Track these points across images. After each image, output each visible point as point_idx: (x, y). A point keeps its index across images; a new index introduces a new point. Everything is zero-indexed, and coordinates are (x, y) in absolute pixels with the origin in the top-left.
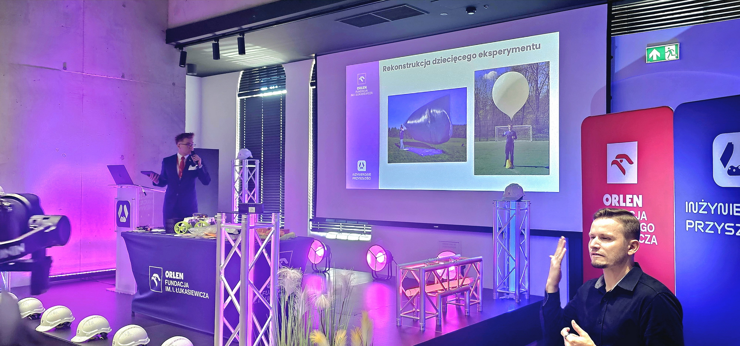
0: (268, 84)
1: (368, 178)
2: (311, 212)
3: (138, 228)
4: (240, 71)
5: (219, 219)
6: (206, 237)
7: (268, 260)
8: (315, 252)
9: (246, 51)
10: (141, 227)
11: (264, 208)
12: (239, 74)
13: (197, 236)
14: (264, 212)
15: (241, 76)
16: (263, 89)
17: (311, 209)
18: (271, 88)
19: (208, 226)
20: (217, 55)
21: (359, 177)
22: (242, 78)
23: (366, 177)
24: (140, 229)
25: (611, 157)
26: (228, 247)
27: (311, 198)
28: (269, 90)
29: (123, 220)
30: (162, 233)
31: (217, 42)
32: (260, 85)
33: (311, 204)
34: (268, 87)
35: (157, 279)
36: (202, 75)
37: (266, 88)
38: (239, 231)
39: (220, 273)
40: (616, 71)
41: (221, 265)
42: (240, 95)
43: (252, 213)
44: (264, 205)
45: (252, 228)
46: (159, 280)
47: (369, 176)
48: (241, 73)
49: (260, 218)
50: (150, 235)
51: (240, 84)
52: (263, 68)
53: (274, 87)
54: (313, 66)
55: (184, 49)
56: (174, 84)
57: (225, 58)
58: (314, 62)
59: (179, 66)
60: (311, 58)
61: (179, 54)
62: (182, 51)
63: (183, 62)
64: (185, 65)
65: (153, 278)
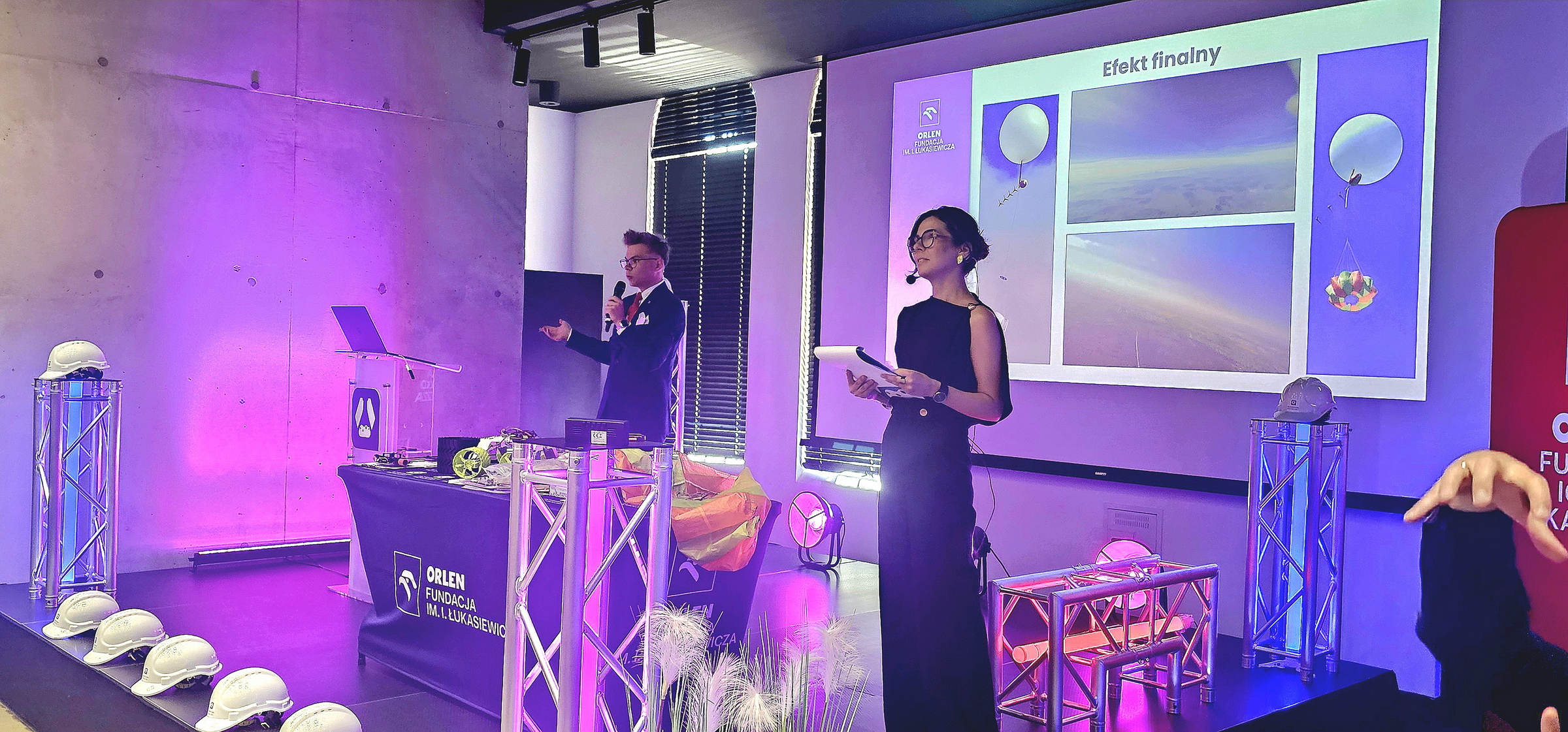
0: (718, 127)
2: (804, 424)
4: (655, 97)
8: (807, 520)
12: (654, 105)
15: (657, 110)
16: (707, 139)
17: (805, 418)
18: (724, 136)
20: (592, 57)
22: (660, 115)
27: (806, 392)
28: (720, 141)
29: (365, 432)
30: (429, 472)
31: (593, 27)
32: (702, 129)
33: (805, 405)
34: (718, 135)
35: (410, 584)
36: (575, 106)
37: (714, 138)
39: (517, 599)
42: (655, 154)
46: (415, 587)
48: (660, 102)
51: (657, 127)
52: (708, 90)
53: (730, 135)
54: (818, 83)
55: (525, 45)
56: (501, 124)
57: (612, 68)
58: (820, 77)
59: (514, 82)
60: (814, 66)
61: (512, 56)
62: (519, 48)
63: (521, 73)
64: (525, 82)
65: (401, 580)
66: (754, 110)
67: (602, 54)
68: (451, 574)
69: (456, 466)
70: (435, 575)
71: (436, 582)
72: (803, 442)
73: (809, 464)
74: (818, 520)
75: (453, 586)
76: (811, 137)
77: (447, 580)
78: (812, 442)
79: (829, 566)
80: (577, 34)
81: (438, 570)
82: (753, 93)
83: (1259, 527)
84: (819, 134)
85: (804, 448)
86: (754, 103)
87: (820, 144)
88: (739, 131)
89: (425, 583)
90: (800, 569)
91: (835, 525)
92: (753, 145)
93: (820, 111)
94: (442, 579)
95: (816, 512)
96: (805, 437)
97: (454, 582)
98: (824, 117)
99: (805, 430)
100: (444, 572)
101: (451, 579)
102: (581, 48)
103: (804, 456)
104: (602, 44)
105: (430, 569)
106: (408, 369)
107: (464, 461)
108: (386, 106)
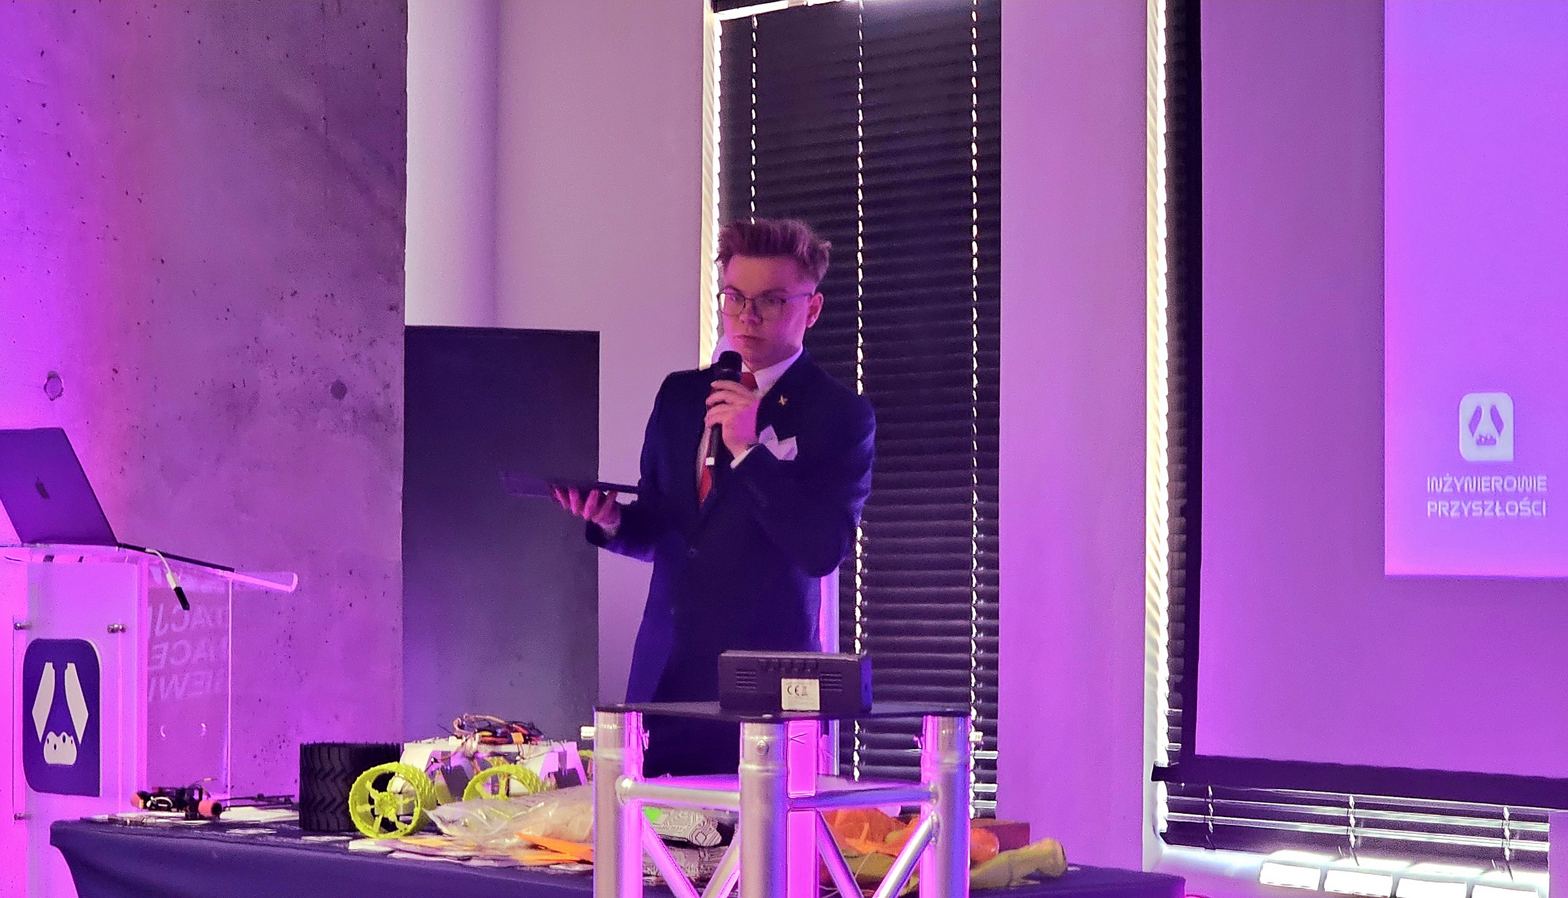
1: (1525, 508)
2: (1163, 725)
3: (145, 796)
5: (606, 746)
6: (529, 859)
10: (161, 792)
11: (877, 680)
13: (480, 848)
14: (877, 708)
17: (1163, 708)
19: (537, 793)
21: (1465, 496)
23: (1518, 496)
24: (155, 808)
27: (1163, 638)
29: (62, 752)
30: (280, 829)
33: (1163, 674)
38: (727, 832)
43: (802, 716)
44: (877, 664)
45: (800, 804)
49: (846, 759)
50: (211, 843)
69: (357, 810)
72: (1159, 774)
73: (1177, 834)
78: (1183, 771)
85: (1162, 786)
96: (1163, 761)
99: (1163, 741)
103: (1162, 813)
106: (173, 586)
107: (375, 794)
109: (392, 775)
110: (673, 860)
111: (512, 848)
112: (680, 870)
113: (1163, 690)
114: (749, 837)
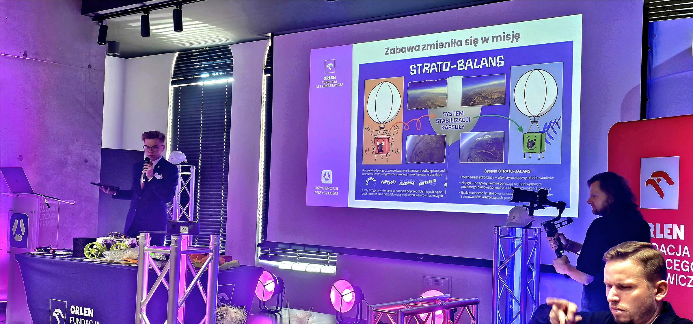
0: (211, 69)
1: (334, 193)
2: (260, 235)
3: (37, 249)
4: (174, 51)
5: (142, 240)
6: (124, 263)
7: (203, 295)
8: (264, 286)
9: (184, 27)
10: (41, 248)
11: (201, 228)
12: (173, 56)
13: (113, 261)
14: (201, 233)
15: (175, 59)
16: (204, 75)
17: (260, 231)
18: (214, 74)
19: (127, 249)
20: (146, 30)
21: (323, 190)
22: (177, 61)
23: (332, 191)
24: (39, 251)
25: (646, 174)
26: (153, 276)
27: (261, 217)
28: (211, 77)
29: (19, 238)
30: (68, 256)
31: (146, 15)
32: (201, 70)
33: (261, 224)
34: (210, 73)
35: (60, 316)
36: (126, 55)
37: (208, 75)
38: (168, 257)
39: (141, 311)
40: (653, 66)
41: (142, 299)
42: (173, 83)
43: (184, 234)
44: (201, 224)
45: (184, 252)
46: (63, 317)
47: (336, 191)
48: (177, 54)
49: (194, 241)
50: (53, 259)
51: (175, 68)
52: (205, 49)
53: (217, 74)
54: (268, 48)
55: (106, 22)
56: (90, 66)
57: (156, 35)
58: (270, 44)
59: (98, 43)
60: (266, 38)
61: (98, 28)
62: (102, 24)
63: (102, 38)
64: (105, 43)
65: (54, 314)
66: (232, 60)
67: (151, 28)
68: (85, 309)
69: (86, 252)
70: (76, 310)
71: (76, 314)
72: (259, 245)
73: (263, 257)
74: (271, 287)
75: (86, 315)
76: (265, 77)
77: (83, 312)
78: (264, 245)
79: (276, 311)
80: (138, 17)
81: (77, 307)
82: (231, 51)
83: (499, 281)
84: (269, 75)
85: (260, 247)
86: (232, 57)
87: (270, 81)
88: (223, 72)
89: (69, 315)
90: (260, 313)
91: (279, 289)
92: (230, 80)
93: (270, 62)
94: (79, 312)
95: (270, 281)
96: (260, 242)
97: (87, 313)
98: (272, 65)
99: (260, 238)
100: (81, 308)
101: (85, 312)
102: (139, 24)
103: (259, 253)
104: (151, 22)
105: (73, 307)
106: (46, 203)
107: (90, 249)
108: (25, 55)
109: (94, 244)
110: (155, 263)
111: (120, 261)
112: (157, 266)
113: (261, 228)
114: (172, 258)
